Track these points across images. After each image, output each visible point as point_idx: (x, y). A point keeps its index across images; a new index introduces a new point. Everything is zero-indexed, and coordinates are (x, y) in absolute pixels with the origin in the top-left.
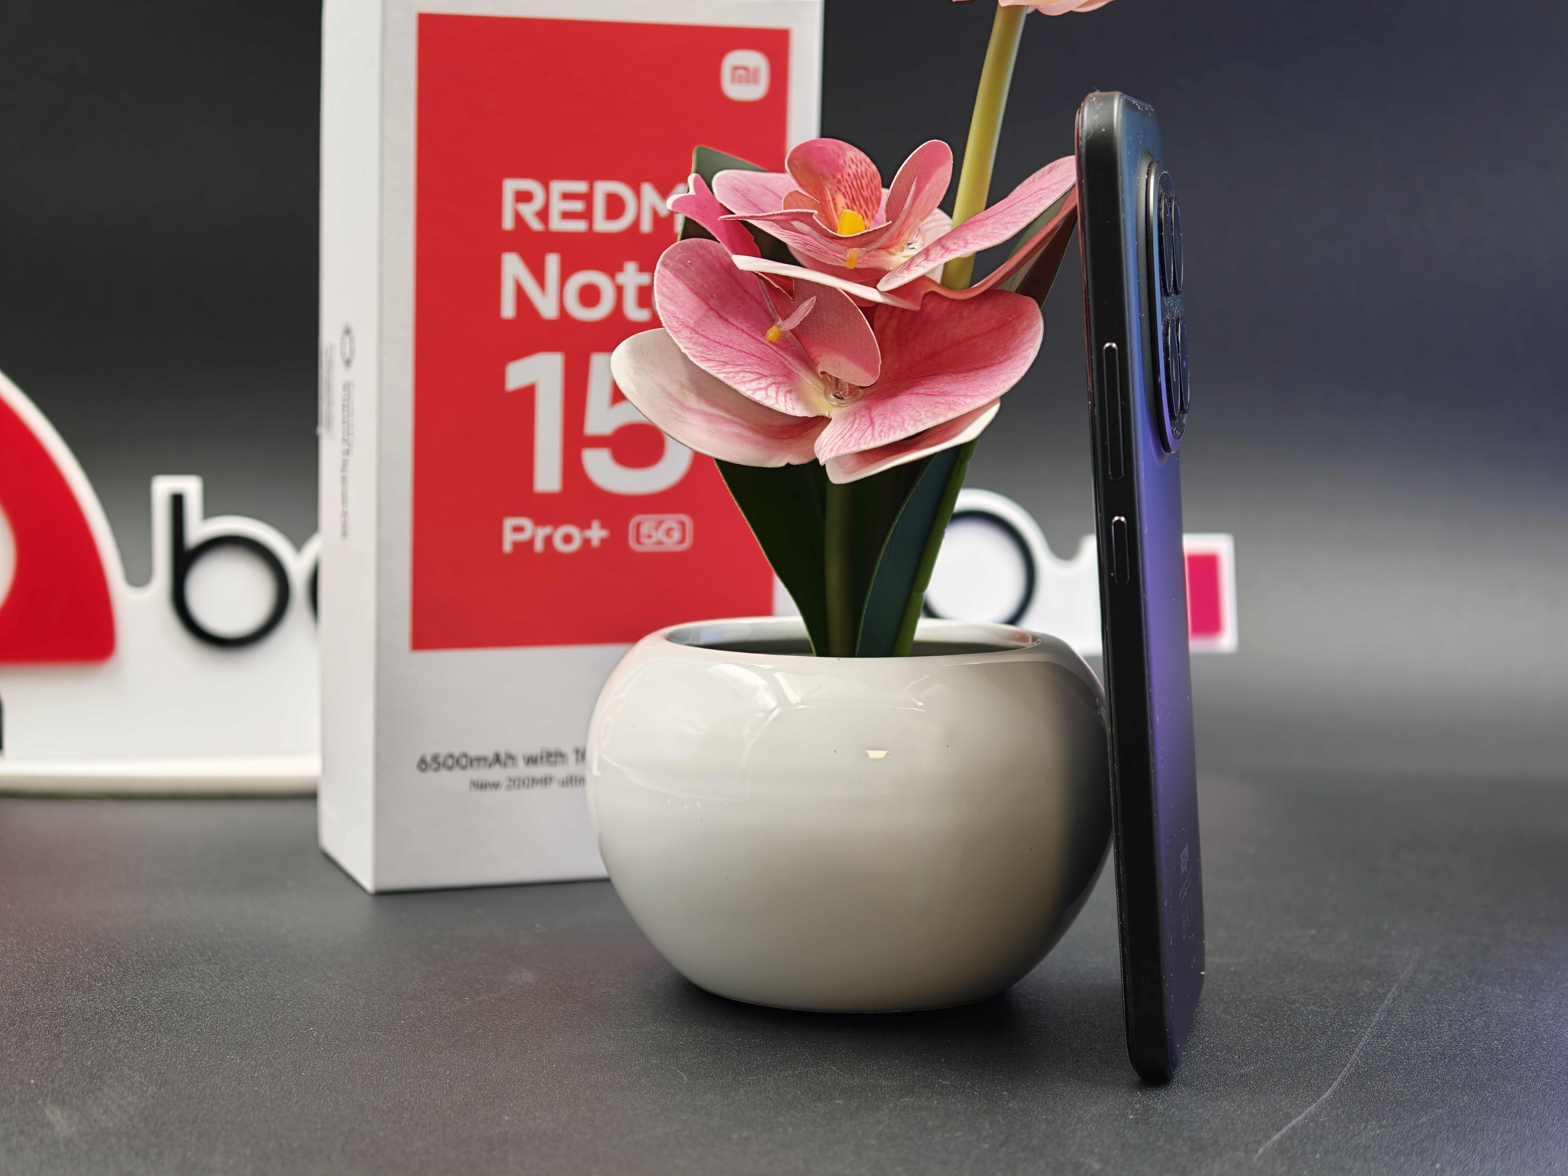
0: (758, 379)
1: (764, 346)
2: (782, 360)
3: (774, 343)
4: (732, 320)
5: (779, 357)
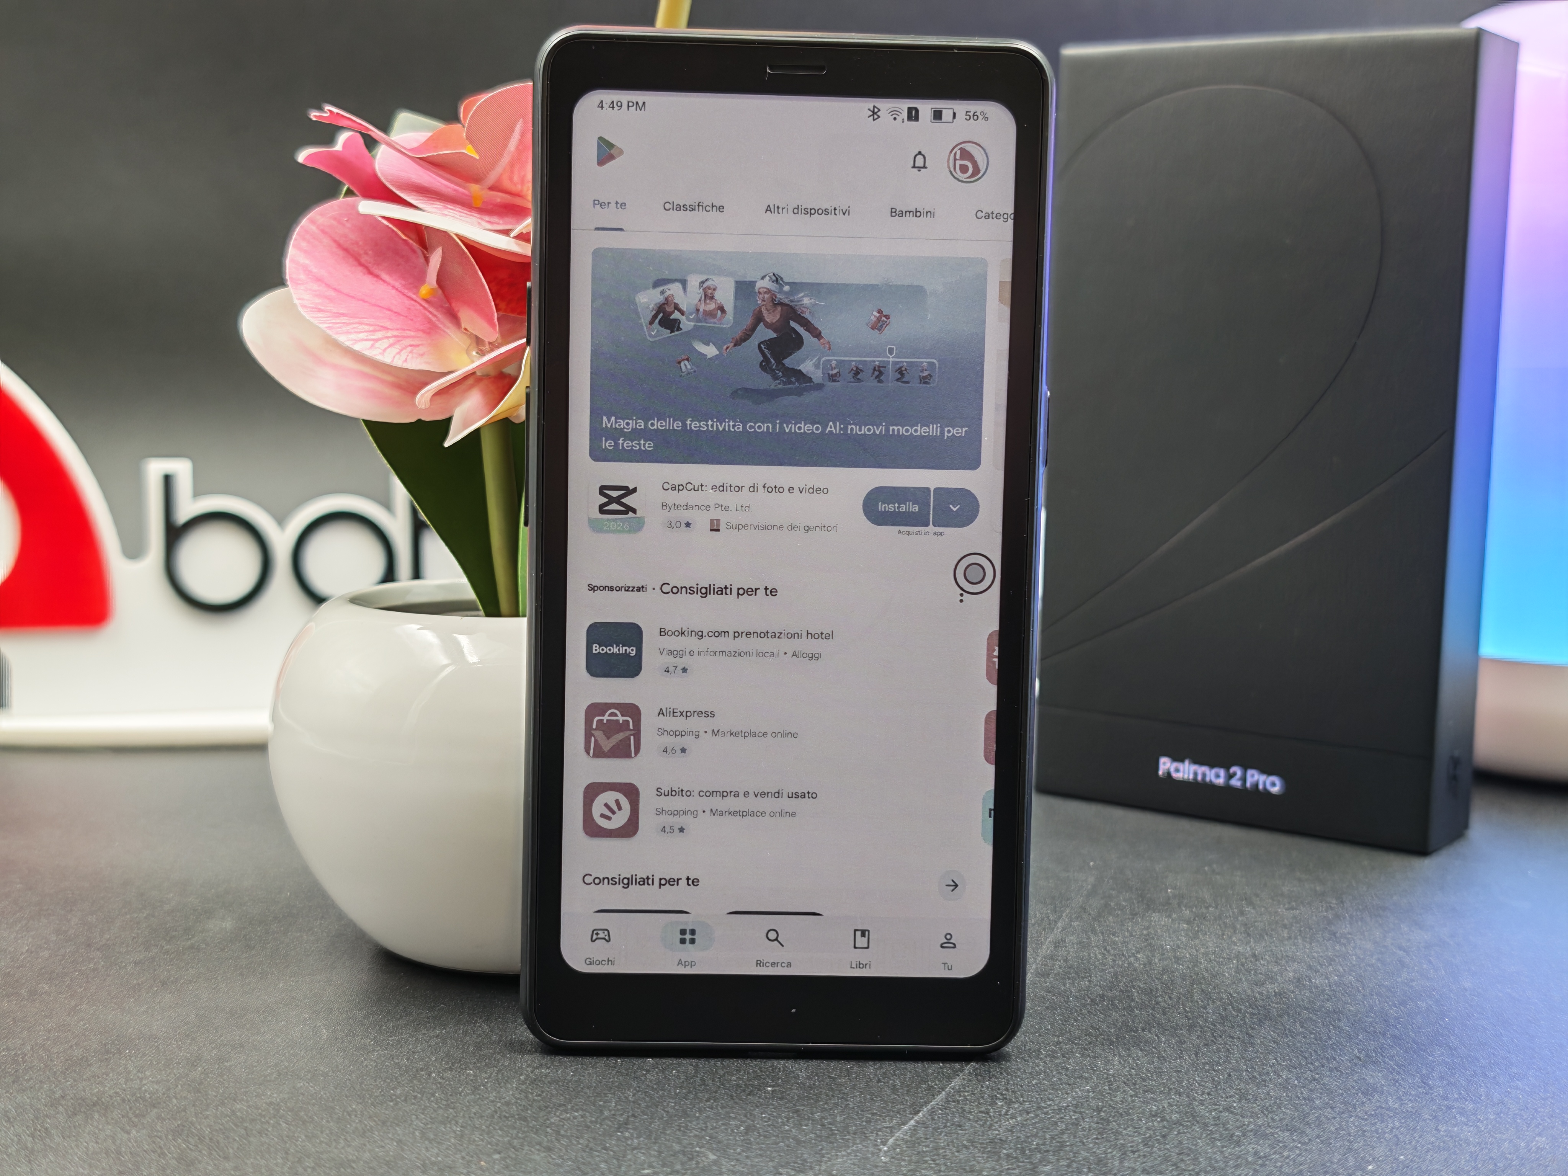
0: (374, 331)
1: (413, 303)
2: (430, 316)
3: (426, 301)
4: (385, 276)
5: (428, 314)
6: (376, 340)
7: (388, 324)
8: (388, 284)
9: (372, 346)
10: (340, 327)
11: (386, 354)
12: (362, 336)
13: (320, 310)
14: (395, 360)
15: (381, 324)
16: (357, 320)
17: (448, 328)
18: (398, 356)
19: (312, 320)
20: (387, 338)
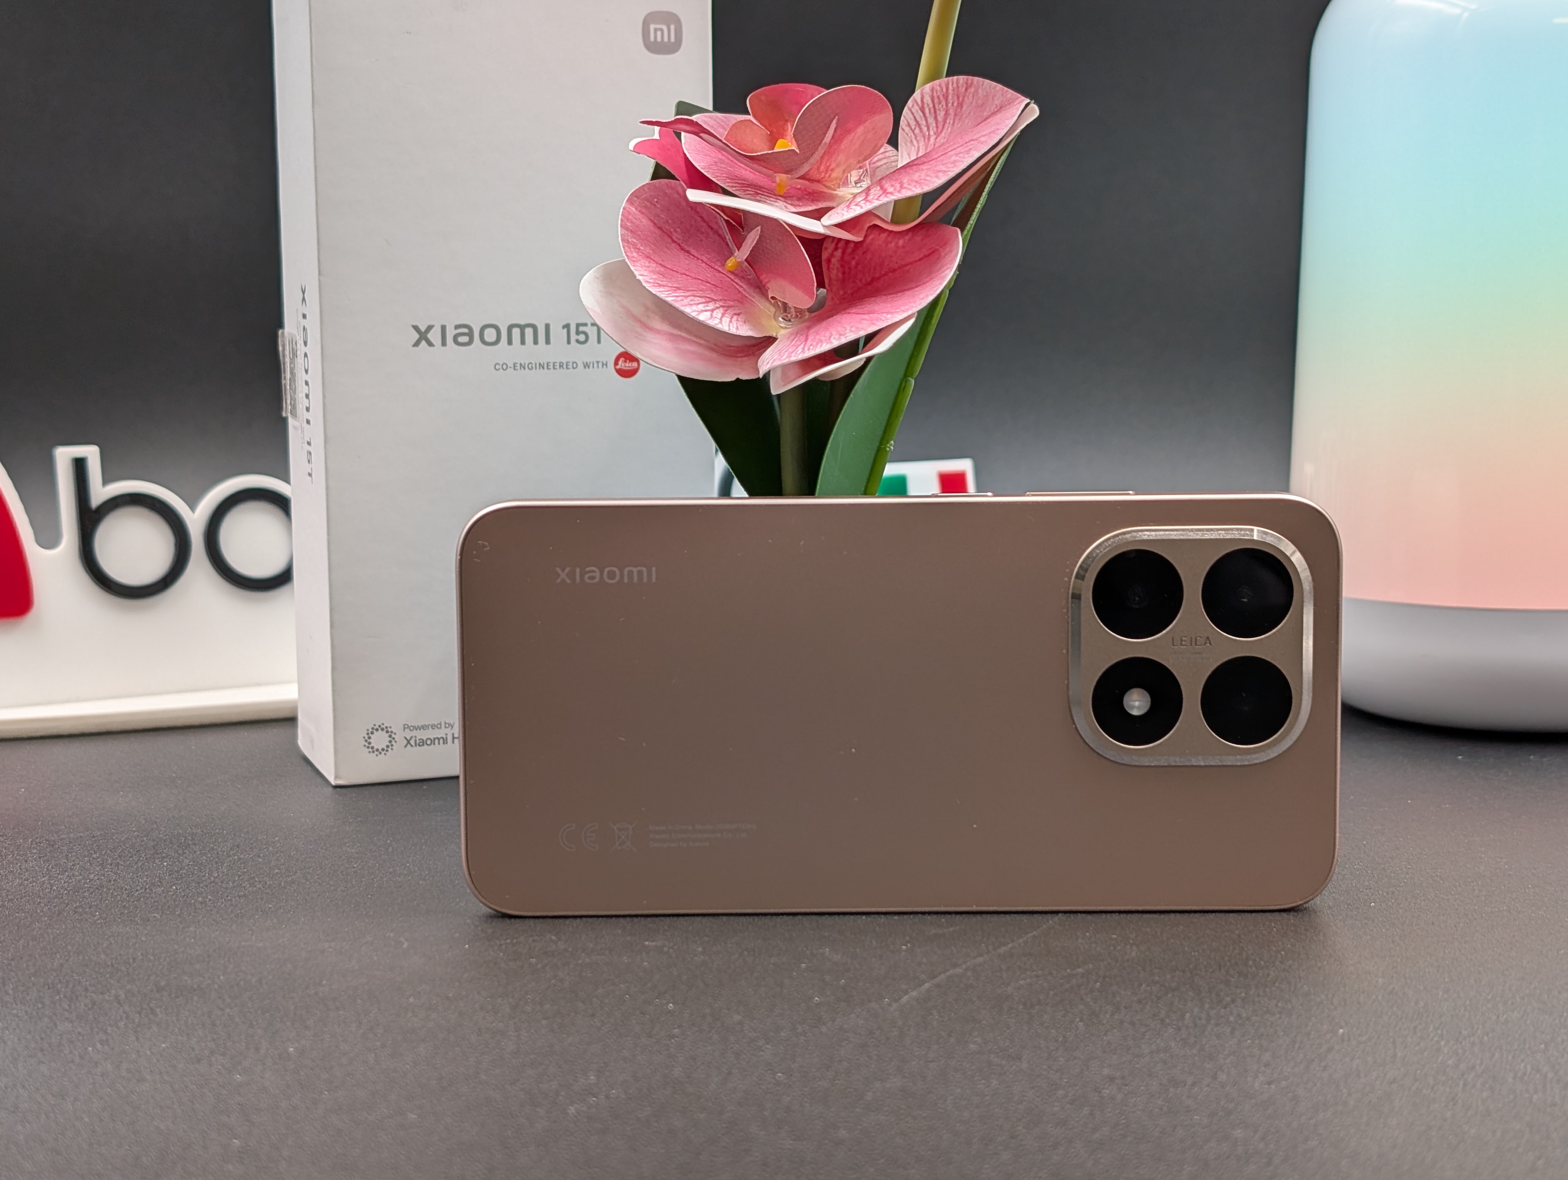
0: (706, 302)
1: (721, 274)
2: (737, 287)
3: (732, 273)
4: (693, 251)
5: (735, 285)
6: (712, 311)
7: (712, 296)
8: (698, 259)
9: (712, 315)
10: (682, 300)
11: (723, 323)
12: (701, 307)
13: (660, 286)
14: (731, 328)
15: (708, 296)
16: (690, 293)
17: (754, 297)
18: (731, 324)
19: (658, 294)
20: (718, 308)
